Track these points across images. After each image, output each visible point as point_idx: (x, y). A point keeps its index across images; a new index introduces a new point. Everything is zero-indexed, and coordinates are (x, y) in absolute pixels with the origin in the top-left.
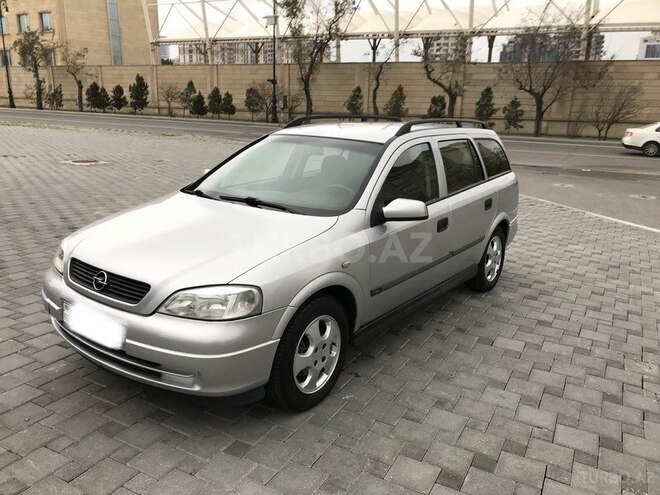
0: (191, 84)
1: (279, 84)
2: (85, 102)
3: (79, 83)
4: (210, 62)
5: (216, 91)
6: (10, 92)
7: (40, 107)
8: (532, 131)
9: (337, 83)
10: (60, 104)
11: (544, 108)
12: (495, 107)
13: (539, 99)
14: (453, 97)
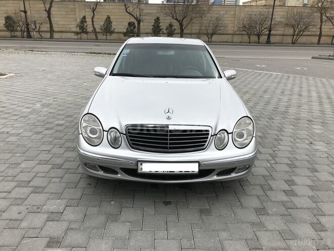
9: (65, 13)
12: (161, 27)
13: (181, 25)
14: (139, 22)
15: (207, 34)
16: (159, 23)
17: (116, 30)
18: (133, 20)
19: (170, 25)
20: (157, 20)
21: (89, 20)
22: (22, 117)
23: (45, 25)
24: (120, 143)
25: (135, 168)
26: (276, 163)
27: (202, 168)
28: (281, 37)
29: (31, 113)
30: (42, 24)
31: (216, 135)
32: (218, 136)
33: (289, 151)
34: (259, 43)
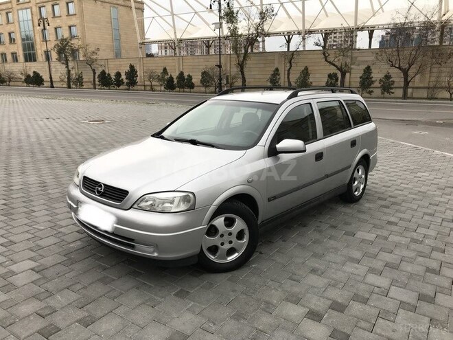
0: (165, 70)
1: (223, 68)
2: (97, 83)
3: (94, 70)
4: (178, 55)
5: (181, 74)
6: (51, 78)
7: (69, 87)
8: (401, 95)
10: (81, 85)
11: (409, 79)
12: (373, 79)
13: (405, 73)
14: (344, 73)
16: (370, 73)
17: (314, 84)
18: (333, 70)
19: (386, 76)
20: (368, 70)
23: (238, 80)
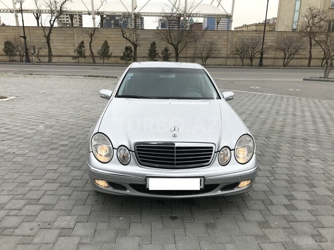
9: (63, 38)
11: (179, 52)
12: (157, 52)
13: (176, 49)
14: (136, 46)
15: (201, 58)
16: (155, 48)
17: (113, 55)
18: (129, 44)
19: (165, 49)
20: (153, 45)
21: (87, 45)
22: (26, 138)
23: (44, 50)
24: (129, 160)
25: (144, 183)
26: (276, 179)
27: (207, 183)
28: (273, 60)
29: (34, 134)
30: (41, 49)
31: (220, 151)
32: (221, 152)
33: (287, 168)
34: (251, 66)
